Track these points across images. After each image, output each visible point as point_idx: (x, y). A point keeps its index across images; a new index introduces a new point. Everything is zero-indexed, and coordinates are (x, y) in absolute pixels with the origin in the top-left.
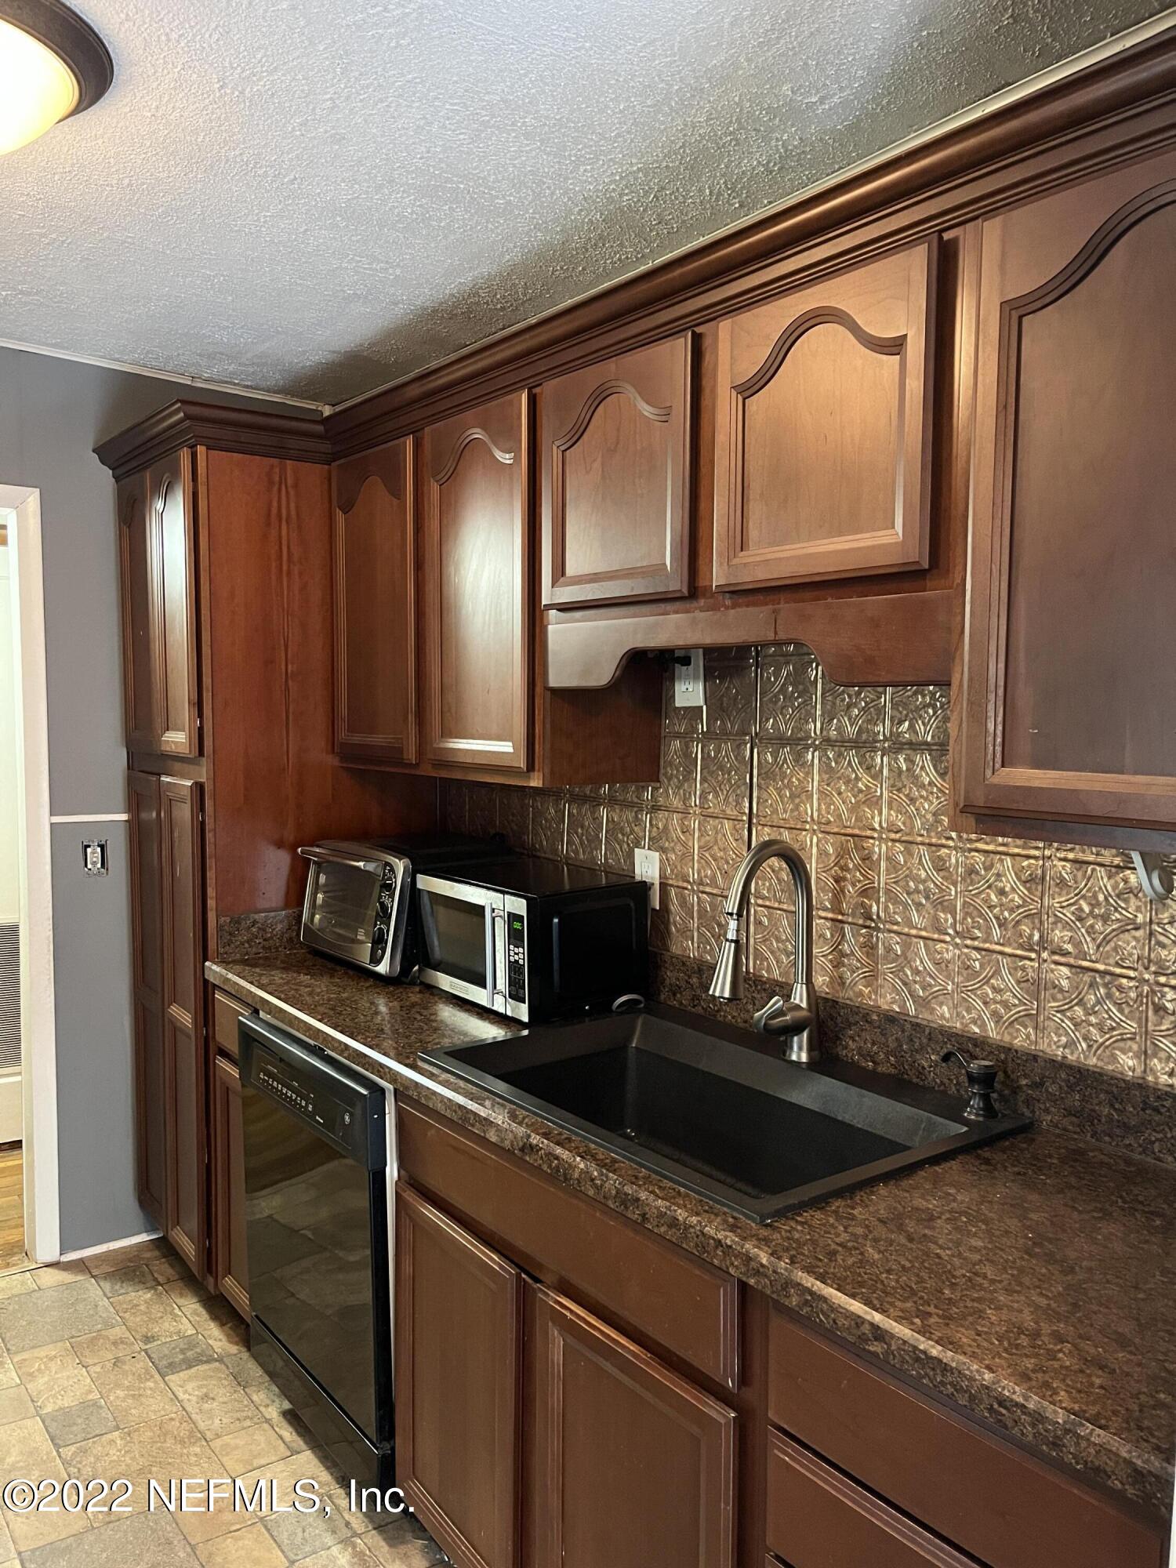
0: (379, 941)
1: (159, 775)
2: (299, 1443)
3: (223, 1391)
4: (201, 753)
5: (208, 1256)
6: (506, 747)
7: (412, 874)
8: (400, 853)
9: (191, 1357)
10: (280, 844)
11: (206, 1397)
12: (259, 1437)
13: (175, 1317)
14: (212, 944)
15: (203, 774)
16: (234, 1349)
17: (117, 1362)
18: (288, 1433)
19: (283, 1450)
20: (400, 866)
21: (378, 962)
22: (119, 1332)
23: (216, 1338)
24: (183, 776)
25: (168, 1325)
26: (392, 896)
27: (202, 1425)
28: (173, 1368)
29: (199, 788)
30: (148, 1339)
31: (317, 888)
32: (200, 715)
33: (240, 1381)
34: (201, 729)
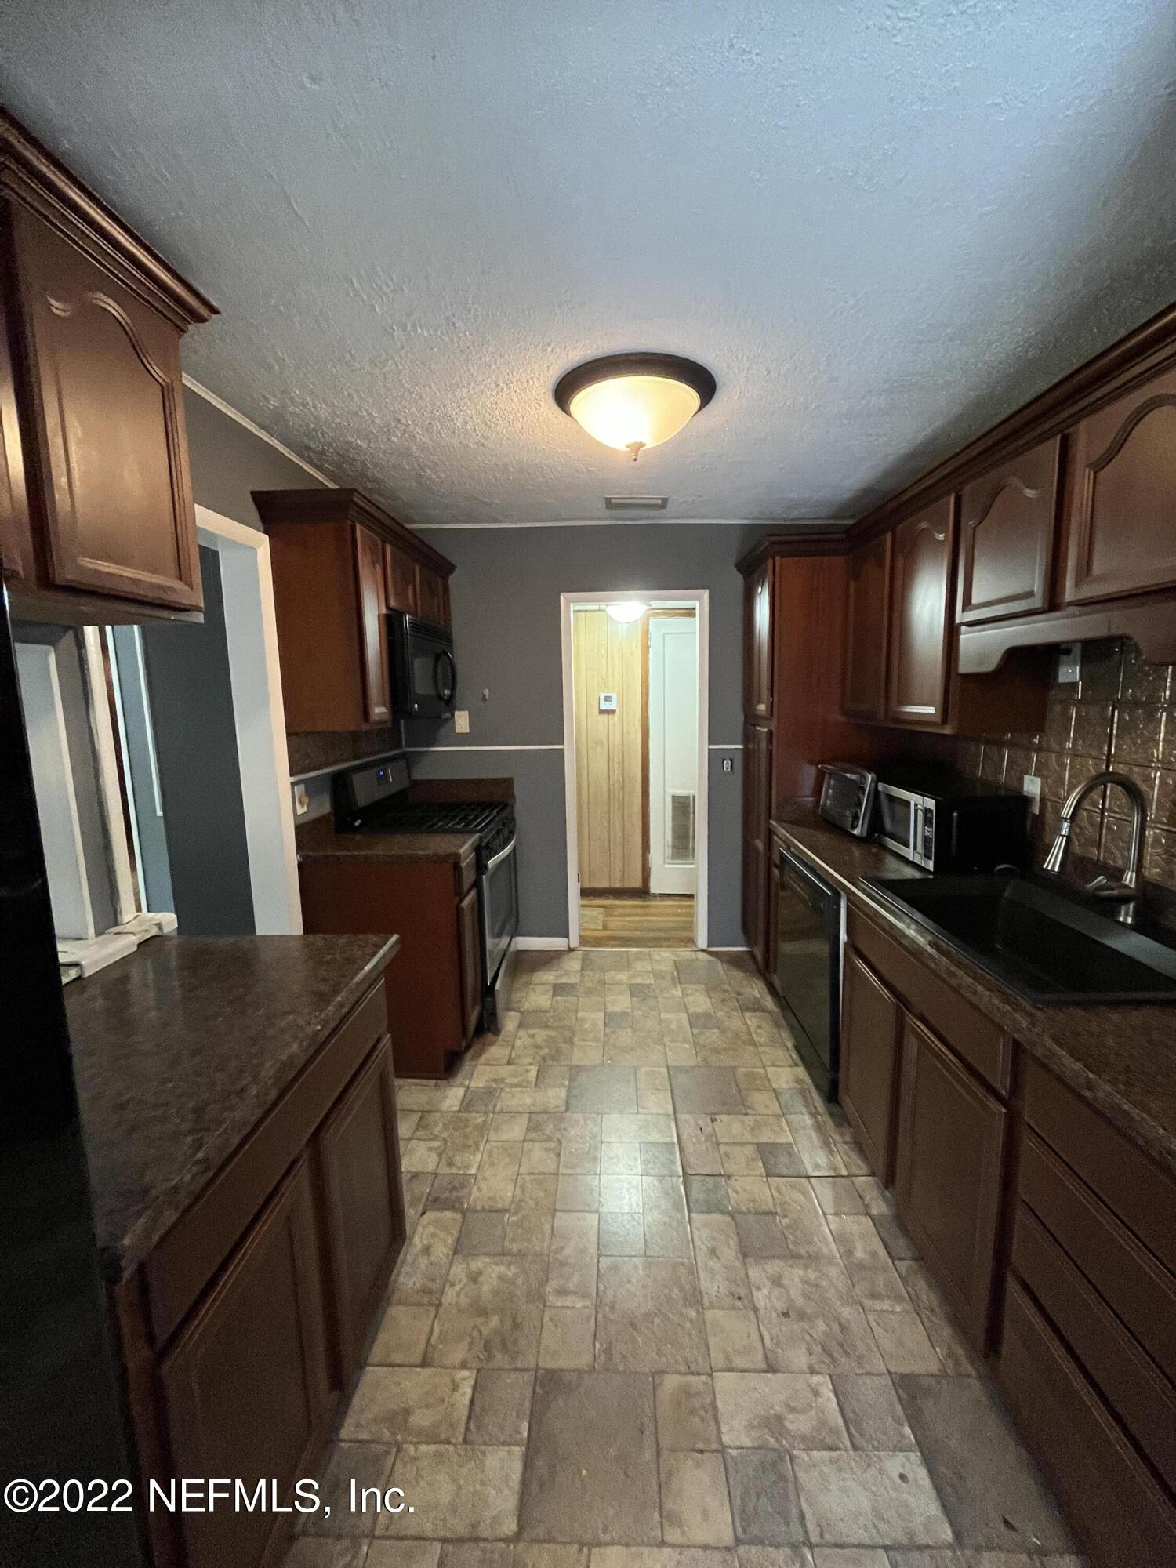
0: (856, 817)
1: (755, 726)
2: (799, 1062)
3: (767, 1026)
4: (772, 715)
5: (767, 962)
6: (931, 710)
7: (876, 782)
8: (870, 770)
9: (756, 1007)
10: (811, 762)
11: (759, 1027)
12: (781, 1053)
13: (752, 987)
14: (773, 813)
15: (773, 725)
16: (776, 1009)
17: (723, 1000)
18: (795, 1056)
19: (790, 1062)
20: (870, 777)
21: (854, 827)
22: (726, 987)
23: (769, 1002)
24: (764, 727)
25: (748, 990)
26: (864, 794)
27: (755, 1038)
28: (748, 1009)
29: (770, 733)
30: (739, 994)
31: (829, 787)
32: (772, 696)
33: (777, 1025)
34: (772, 703)
